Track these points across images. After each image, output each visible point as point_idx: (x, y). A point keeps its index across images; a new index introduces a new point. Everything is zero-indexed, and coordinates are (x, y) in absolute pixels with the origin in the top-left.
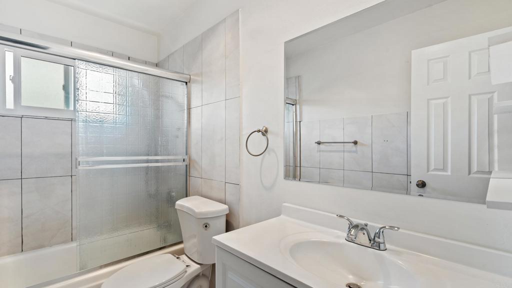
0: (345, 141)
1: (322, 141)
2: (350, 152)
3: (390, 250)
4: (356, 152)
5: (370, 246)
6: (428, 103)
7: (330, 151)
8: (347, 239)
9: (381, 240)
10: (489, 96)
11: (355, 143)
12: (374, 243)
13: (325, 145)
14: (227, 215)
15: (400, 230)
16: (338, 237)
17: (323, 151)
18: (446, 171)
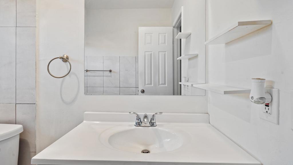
0: (104, 70)
1: (88, 70)
2: (107, 76)
3: (158, 125)
4: (111, 76)
5: (150, 125)
6: (145, 53)
7: (94, 76)
8: (136, 125)
9: (154, 121)
10: (164, 53)
11: (110, 71)
12: (151, 124)
13: (91, 72)
14: (21, 134)
15: (163, 114)
16: (130, 126)
17: (89, 76)
18: (152, 85)
